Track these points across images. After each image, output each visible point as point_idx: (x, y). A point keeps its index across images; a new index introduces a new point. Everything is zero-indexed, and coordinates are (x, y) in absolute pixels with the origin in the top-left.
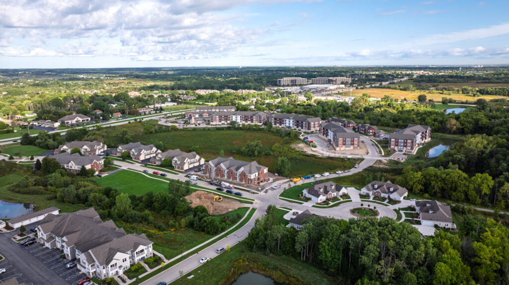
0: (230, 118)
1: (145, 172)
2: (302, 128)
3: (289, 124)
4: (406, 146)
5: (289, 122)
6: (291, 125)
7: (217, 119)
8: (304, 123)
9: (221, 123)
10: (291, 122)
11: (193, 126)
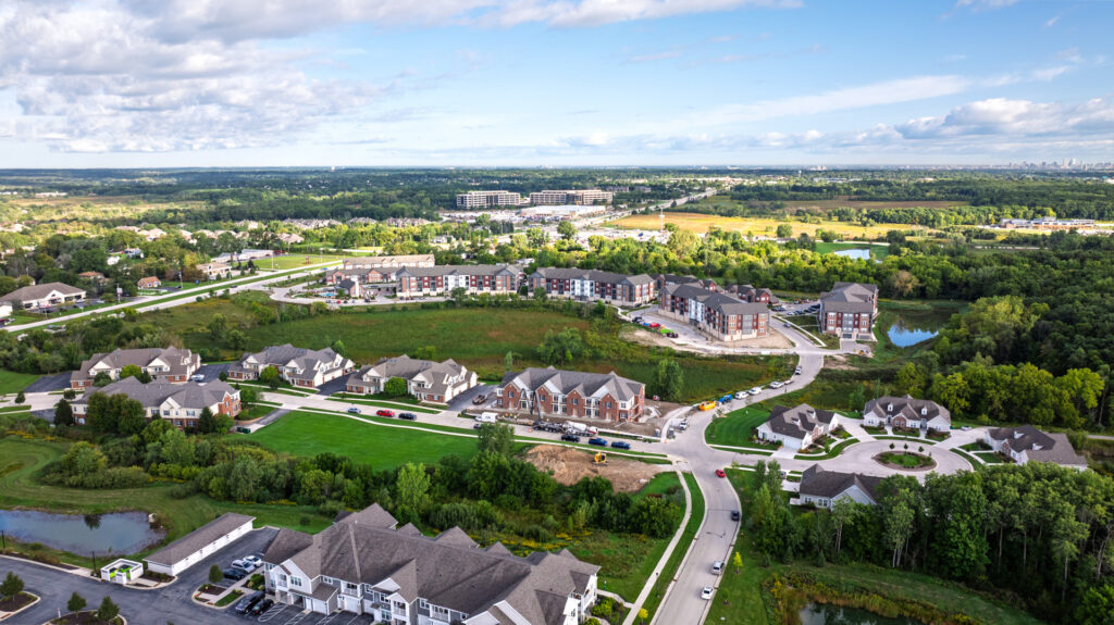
0: (442, 280)
1: (352, 412)
2: (614, 298)
3: (582, 290)
4: (858, 326)
5: (582, 285)
6: (587, 292)
7: (413, 284)
8: (619, 286)
9: (421, 294)
10: (587, 285)
11: (360, 302)
